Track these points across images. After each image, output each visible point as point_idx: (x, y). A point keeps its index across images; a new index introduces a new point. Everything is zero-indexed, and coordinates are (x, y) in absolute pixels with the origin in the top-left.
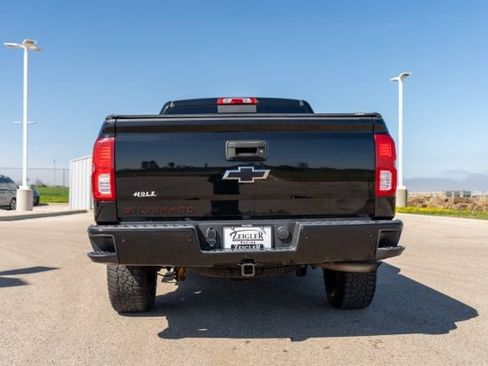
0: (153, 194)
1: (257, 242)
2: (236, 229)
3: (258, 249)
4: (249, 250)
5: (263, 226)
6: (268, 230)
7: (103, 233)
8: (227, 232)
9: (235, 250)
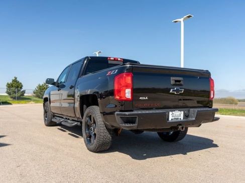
0: (147, 98)
1: (179, 117)
2: (173, 112)
3: (179, 120)
4: (177, 121)
5: (181, 111)
6: (182, 112)
7: (128, 115)
8: (171, 113)
9: (173, 121)
